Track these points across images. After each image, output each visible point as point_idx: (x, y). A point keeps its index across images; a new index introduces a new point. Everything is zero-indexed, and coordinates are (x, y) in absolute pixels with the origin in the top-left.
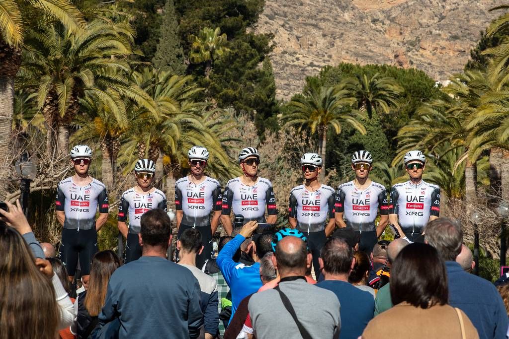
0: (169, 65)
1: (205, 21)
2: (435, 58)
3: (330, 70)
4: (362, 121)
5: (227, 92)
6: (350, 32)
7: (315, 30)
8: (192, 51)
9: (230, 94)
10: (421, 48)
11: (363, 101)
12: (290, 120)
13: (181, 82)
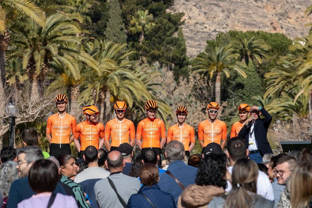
0: (115, 36)
1: (139, 6)
2: (297, 24)
3: (222, 35)
4: (244, 69)
5: (154, 52)
6: (240, 8)
7: (217, 8)
8: (130, 26)
9: (156, 53)
10: (288, 17)
11: (244, 55)
12: (196, 70)
13: (119, 48)
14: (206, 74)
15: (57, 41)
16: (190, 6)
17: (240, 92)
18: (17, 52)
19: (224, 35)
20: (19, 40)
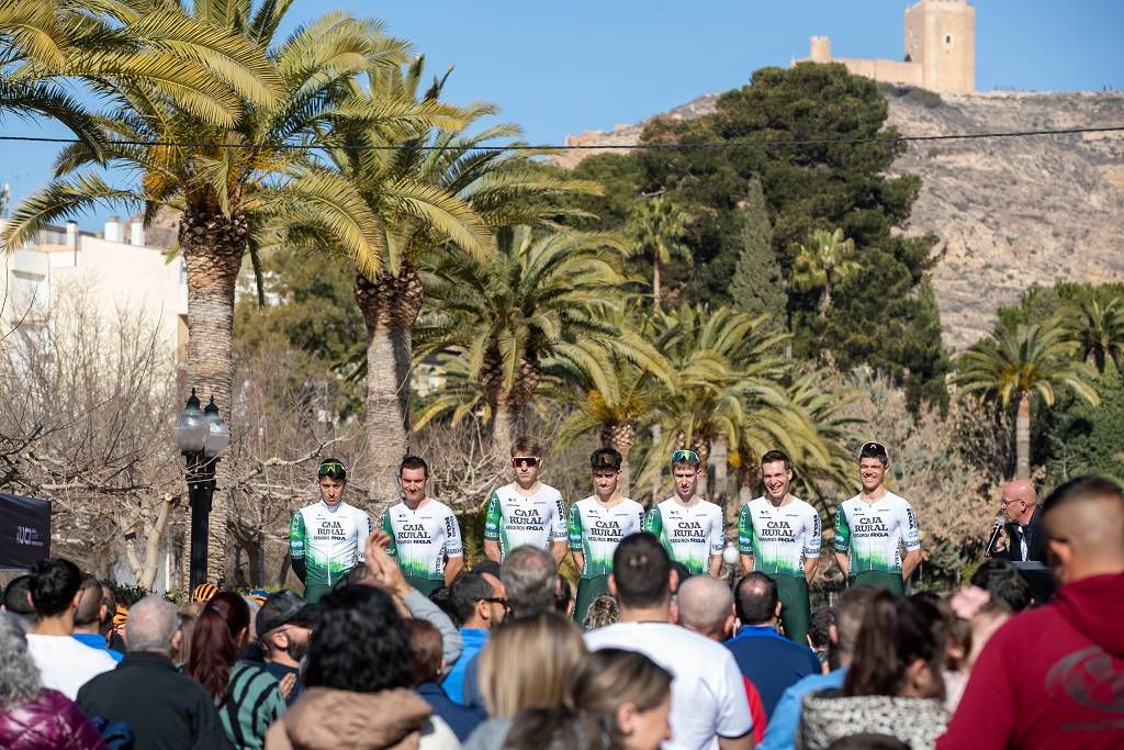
0: (756, 296)
1: (818, 219)
3: (1038, 294)
4: (1092, 381)
5: (856, 339)
6: (1101, 227)
7: (1040, 226)
8: (795, 271)
9: (861, 342)
11: (1092, 346)
12: (968, 383)
13: (746, 324)
14: (993, 394)
15: (561, 303)
16: (969, 223)
17: (1082, 442)
18: (456, 334)
19: (1041, 294)
20: (461, 302)
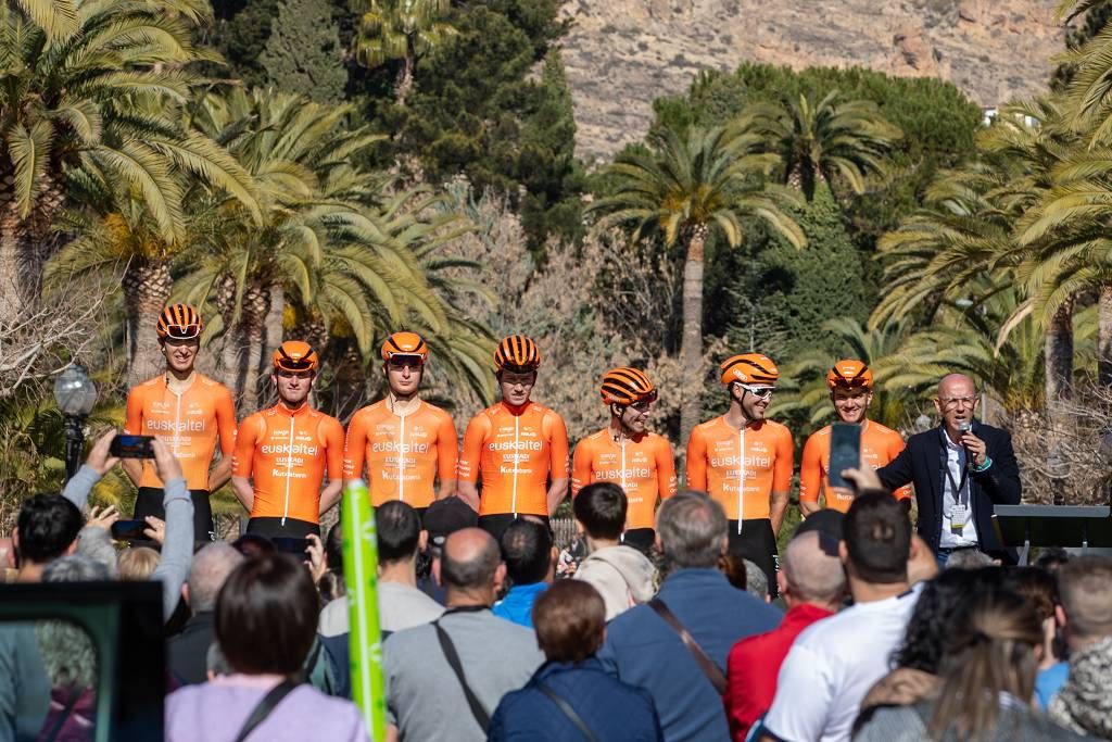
0: (301, 71)
2: (998, 43)
3: (714, 81)
4: (795, 212)
5: (451, 140)
8: (361, 34)
9: (458, 144)
10: (961, 17)
11: (797, 161)
13: (326, 120)
15: (100, 88)
17: (777, 303)
19: (719, 80)
